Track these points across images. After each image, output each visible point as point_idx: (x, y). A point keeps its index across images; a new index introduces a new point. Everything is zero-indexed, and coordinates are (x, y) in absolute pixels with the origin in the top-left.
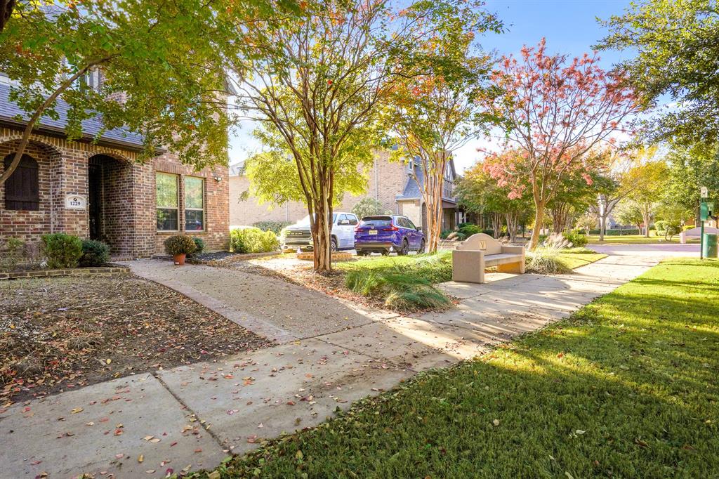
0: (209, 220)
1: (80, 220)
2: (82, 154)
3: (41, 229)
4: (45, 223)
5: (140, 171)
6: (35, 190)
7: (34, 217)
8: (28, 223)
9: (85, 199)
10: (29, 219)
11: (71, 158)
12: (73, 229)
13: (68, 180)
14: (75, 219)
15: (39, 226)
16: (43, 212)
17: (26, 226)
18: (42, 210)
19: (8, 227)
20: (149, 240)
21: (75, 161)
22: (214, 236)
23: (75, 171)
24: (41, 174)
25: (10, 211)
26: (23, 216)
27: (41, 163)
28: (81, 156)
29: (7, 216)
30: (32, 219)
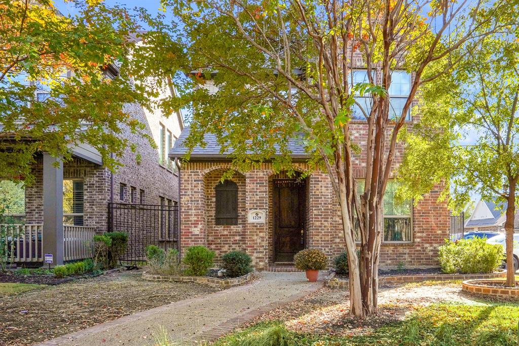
0: (416, 229)
1: (260, 232)
2: (262, 174)
3: (239, 240)
4: (242, 235)
5: (318, 181)
6: (235, 209)
7: (235, 231)
8: (230, 235)
9: (264, 214)
10: (230, 232)
11: (253, 177)
12: (254, 241)
13: (250, 198)
14: (256, 232)
15: (238, 238)
16: (241, 226)
17: (228, 238)
18: (240, 224)
19: (216, 238)
20: (328, 252)
21: (257, 181)
22: (424, 249)
23: (257, 189)
24: (240, 194)
25: (219, 226)
26: (227, 230)
27: (240, 186)
29: (216, 230)
30: (233, 232)
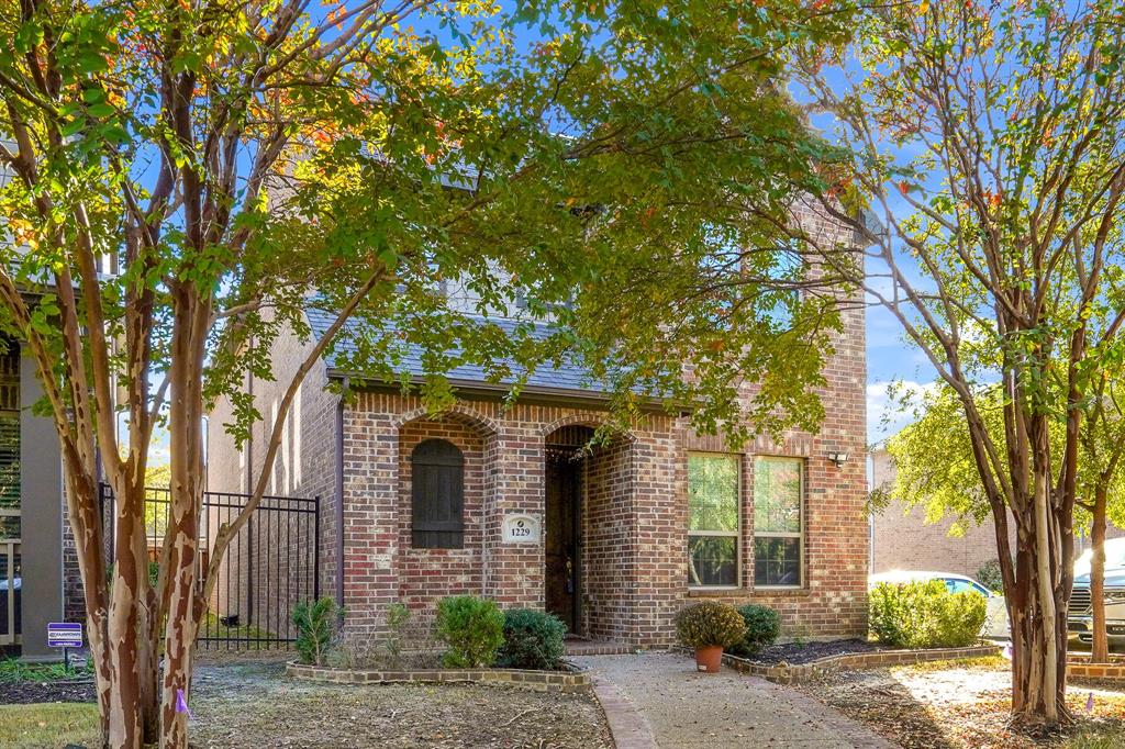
0: (813, 561)
1: (529, 565)
2: (535, 429)
3: (466, 585)
4: (472, 572)
5: (649, 454)
6: (458, 510)
7: (456, 561)
8: (446, 572)
9: (537, 523)
10: (446, 566)
11: (515, 438)
12: (515, 585)
13: (508, 485)
14: (520, 565)
15: (463, 579)
16: (470, 550)
17: (442, 579)
18: (468, 546)
19: (414, 580)
20: (667, 610)
21: (522, 445)
22: (826, 601)
23: (522, 465)
24: (468, 475)
25: (419, 550)
26: (438, 559)
27: (469, 455)
28: (532, 433)
29: (414, 560)
30: (453, 565)
